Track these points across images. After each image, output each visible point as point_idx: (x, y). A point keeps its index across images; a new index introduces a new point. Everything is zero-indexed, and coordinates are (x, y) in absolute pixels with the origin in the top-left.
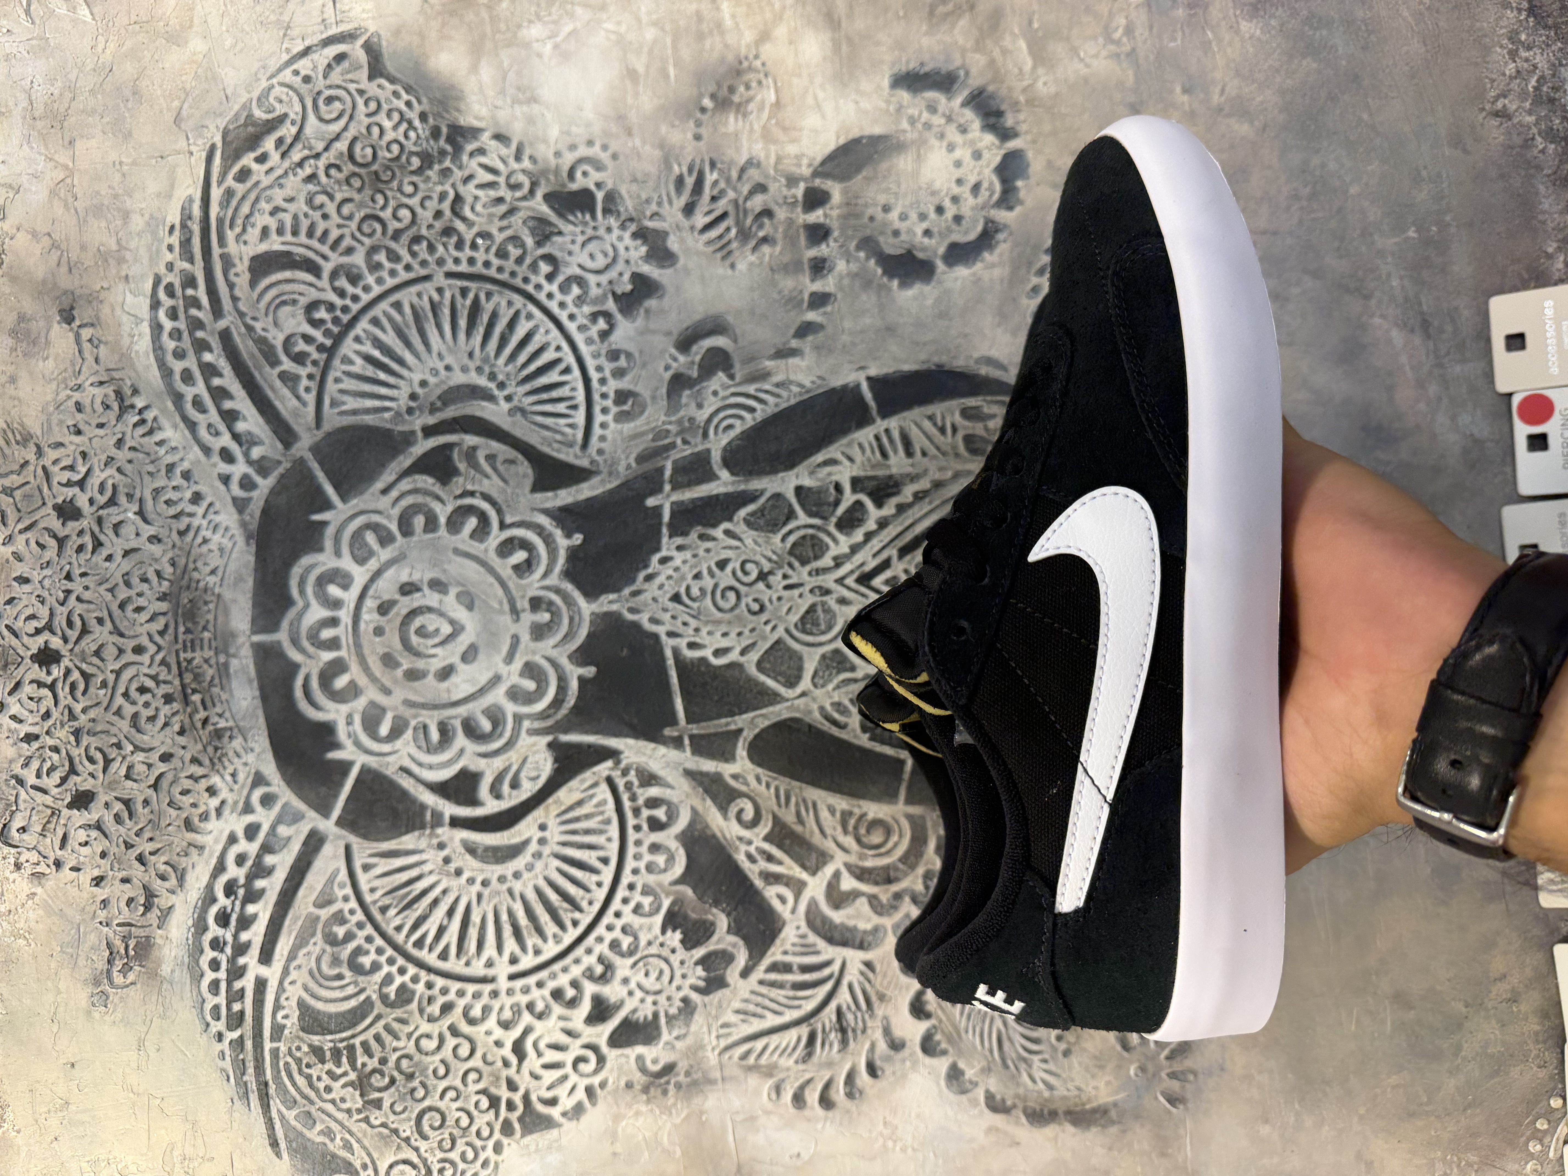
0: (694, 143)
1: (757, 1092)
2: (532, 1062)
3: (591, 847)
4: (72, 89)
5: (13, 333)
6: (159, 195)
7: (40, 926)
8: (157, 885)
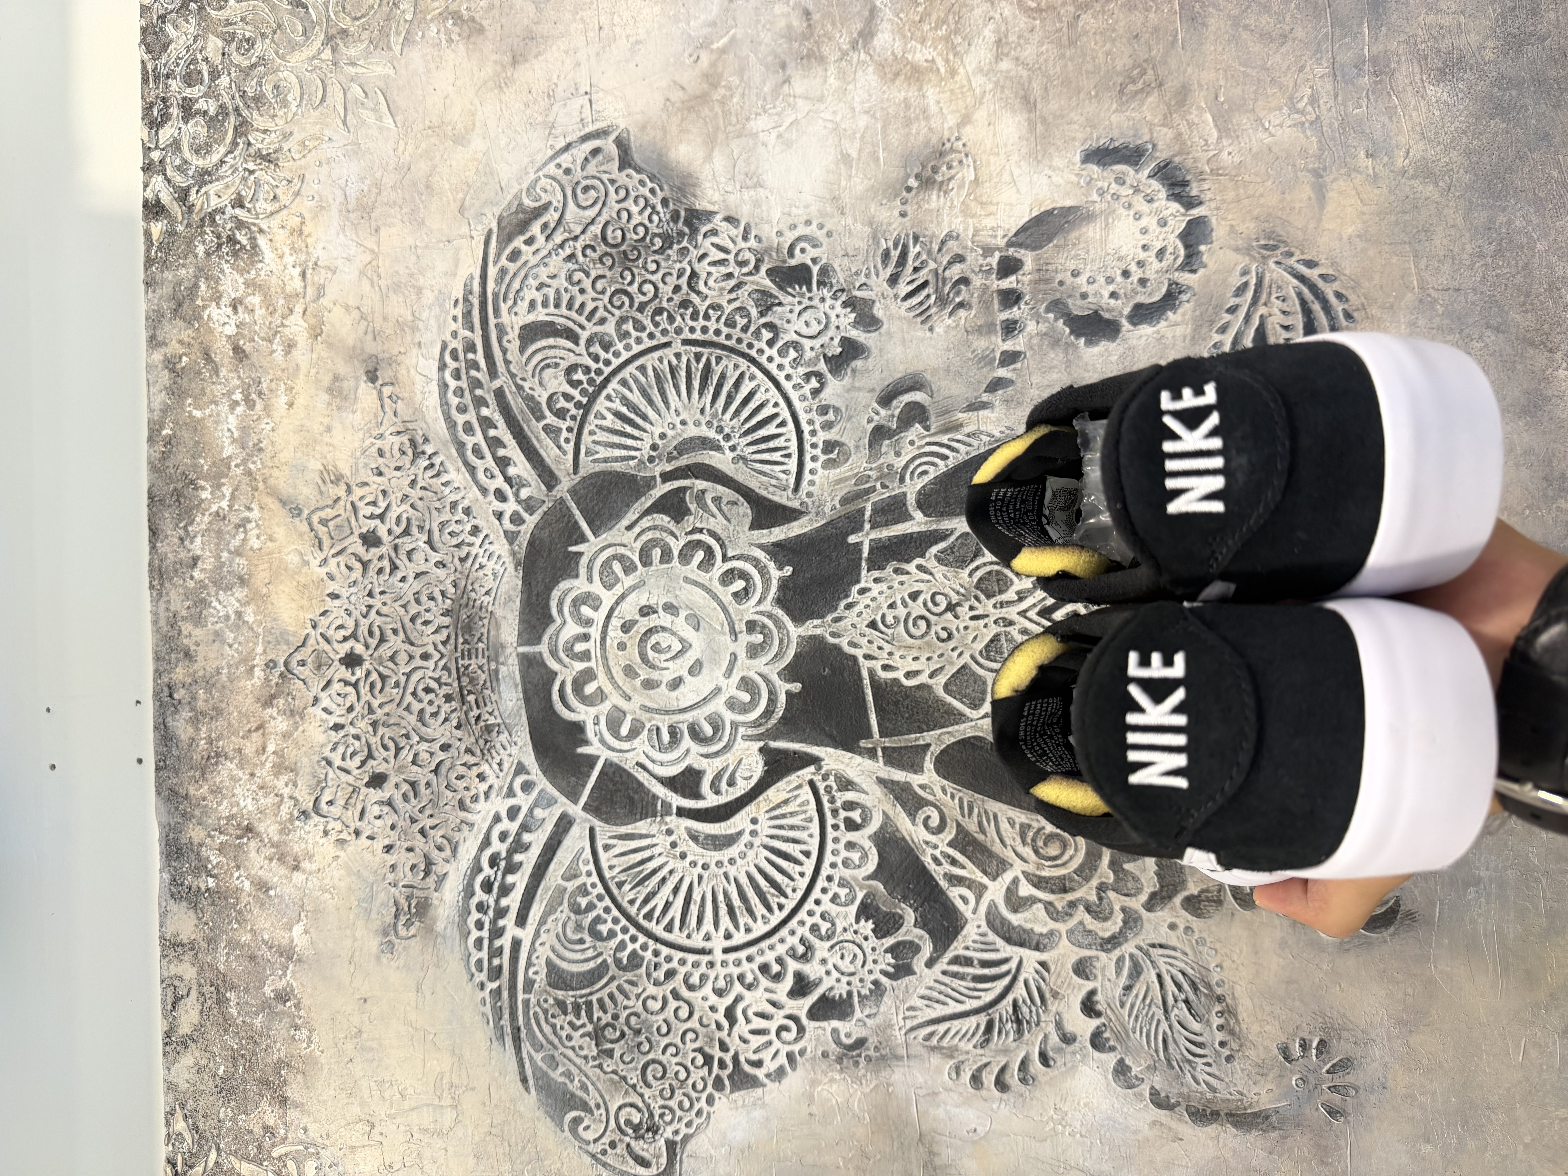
0: (900, 219)
1: (939, 1071)
2: (742, 1028)
3: (795, 841)
4: (378, 185)
5: (330, 390)
6: (446, 273)
7: (342, 884)
8: (435, 854)
